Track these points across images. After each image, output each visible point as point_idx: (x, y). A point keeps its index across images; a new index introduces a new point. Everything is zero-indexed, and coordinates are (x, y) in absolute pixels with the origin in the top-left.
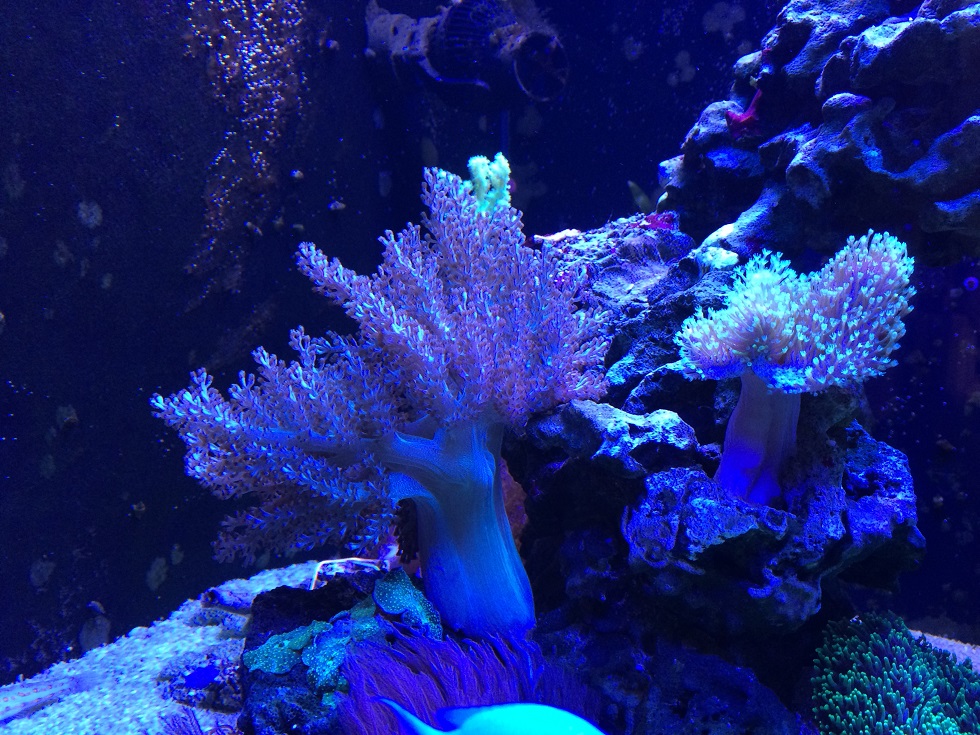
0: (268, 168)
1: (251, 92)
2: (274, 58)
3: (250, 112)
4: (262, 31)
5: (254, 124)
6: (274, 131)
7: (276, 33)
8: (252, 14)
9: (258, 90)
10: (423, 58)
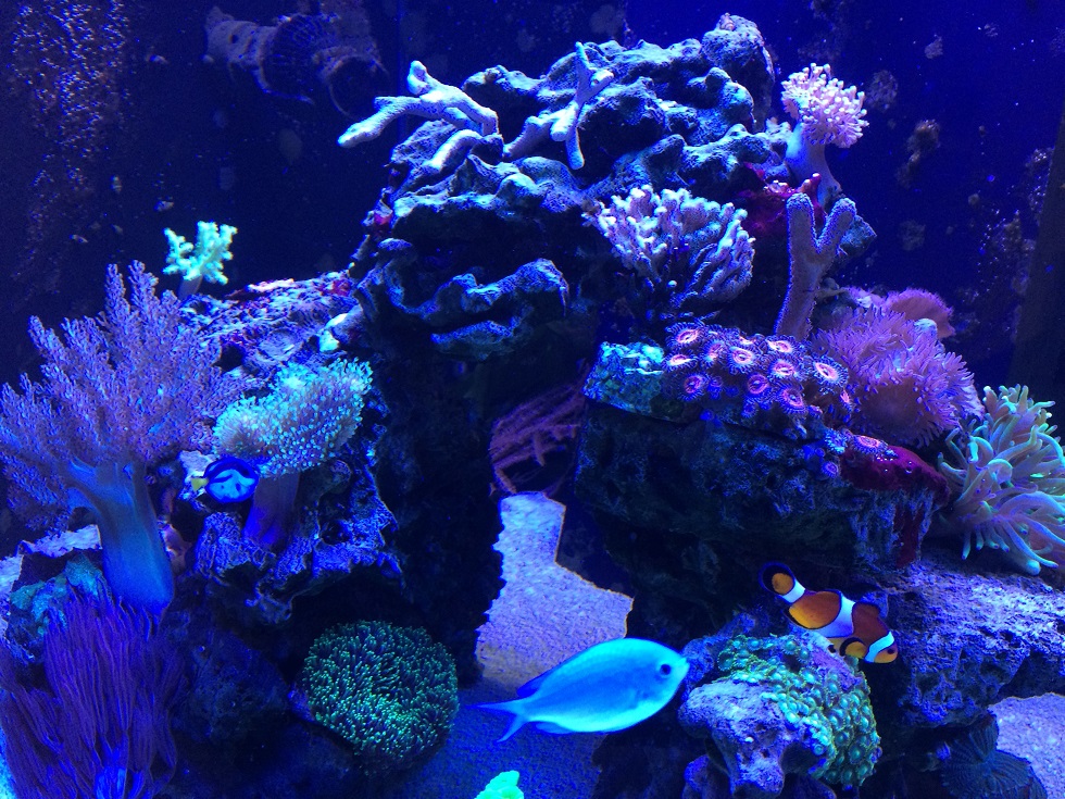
0: (86, 182)
1: (68, 118)
2: (93, 82)
3: (68, 134)
4: (80, 61)
5: (71, 145)
6: (93, 149)
7: (96, 59)
8: (73, 46)
9: (75, 114)
10: (257, 68)
